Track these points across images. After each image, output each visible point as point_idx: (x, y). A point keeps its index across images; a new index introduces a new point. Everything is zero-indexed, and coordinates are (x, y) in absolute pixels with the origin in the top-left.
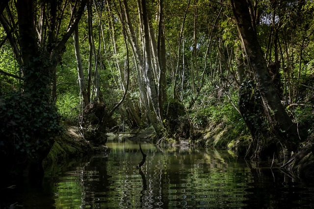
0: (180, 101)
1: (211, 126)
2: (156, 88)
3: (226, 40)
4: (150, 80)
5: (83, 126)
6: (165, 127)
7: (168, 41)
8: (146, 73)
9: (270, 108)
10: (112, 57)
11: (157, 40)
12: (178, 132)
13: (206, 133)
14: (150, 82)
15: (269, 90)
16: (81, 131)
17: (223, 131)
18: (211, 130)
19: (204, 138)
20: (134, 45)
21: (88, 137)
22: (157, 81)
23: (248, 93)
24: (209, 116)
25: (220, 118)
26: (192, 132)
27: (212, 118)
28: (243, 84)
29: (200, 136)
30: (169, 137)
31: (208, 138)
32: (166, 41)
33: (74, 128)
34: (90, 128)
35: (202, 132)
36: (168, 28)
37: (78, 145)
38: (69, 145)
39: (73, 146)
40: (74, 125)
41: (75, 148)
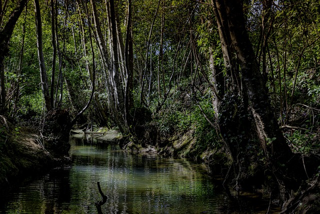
0: (147, 106)
1: (178, 134)
2: (123, 92)
3: (202, 46)
5: (44, 134)
6: (131, 132)
7: (136, 45)
8: (113, 77)
9: (265, 135)
10: (82, 59)
11: (125, 44)
12: (145, 139)
13: (174, 141)
14: (117, 87)
15: (266, 112)
16: (42, 140)
18: (178, 138)
20: (101, 48)
21: (49, 146)
22: (124, 84)
23: (230, 110)
25: (188, 126)
26: (159, 139)
27: (180, 126)
28: (224, 99)
29: (167, 143)
30: (135, 143)
32: (133, 44)
33: (33, 137)
34: (51, 137)
35: (169, 140)
36: (136, 32)
37: (35, 158)
38: (24, 159)
39: (29, 161)
40: (35, 133)
41: (31, 162)
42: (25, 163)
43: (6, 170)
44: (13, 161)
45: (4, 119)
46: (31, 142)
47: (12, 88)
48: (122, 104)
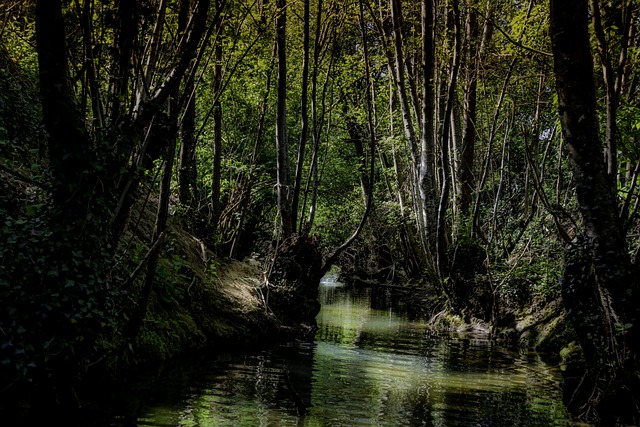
1: (535, 304)
4: (426, 196)
5: (270, 280)
6: (447, 292)
8: (421, 182)
12: (471, 306)
13: (524, 315)
14: (426, 201)
16: (265, 290)
17: (557, 319)
18: (533, 312)
19: (518, 326)
24: (534, 281)
26: (497, 310)
27: (539, 288)
29: (510, 321)
30: (453, 313)
31: (525, 329)
33: (251, 283)
34: (282, 286)
35: (516, 313)
37: (243, 321)
38: (221, 321)
39: (229, 324)
40: (256, 275)
41: (235, 328)
42: (221, 327)
43: (181, 336)
44: (198, 322)
45: (202, 245)
46: (244, 292)
47: (239, 189)
48: (433, 234)
